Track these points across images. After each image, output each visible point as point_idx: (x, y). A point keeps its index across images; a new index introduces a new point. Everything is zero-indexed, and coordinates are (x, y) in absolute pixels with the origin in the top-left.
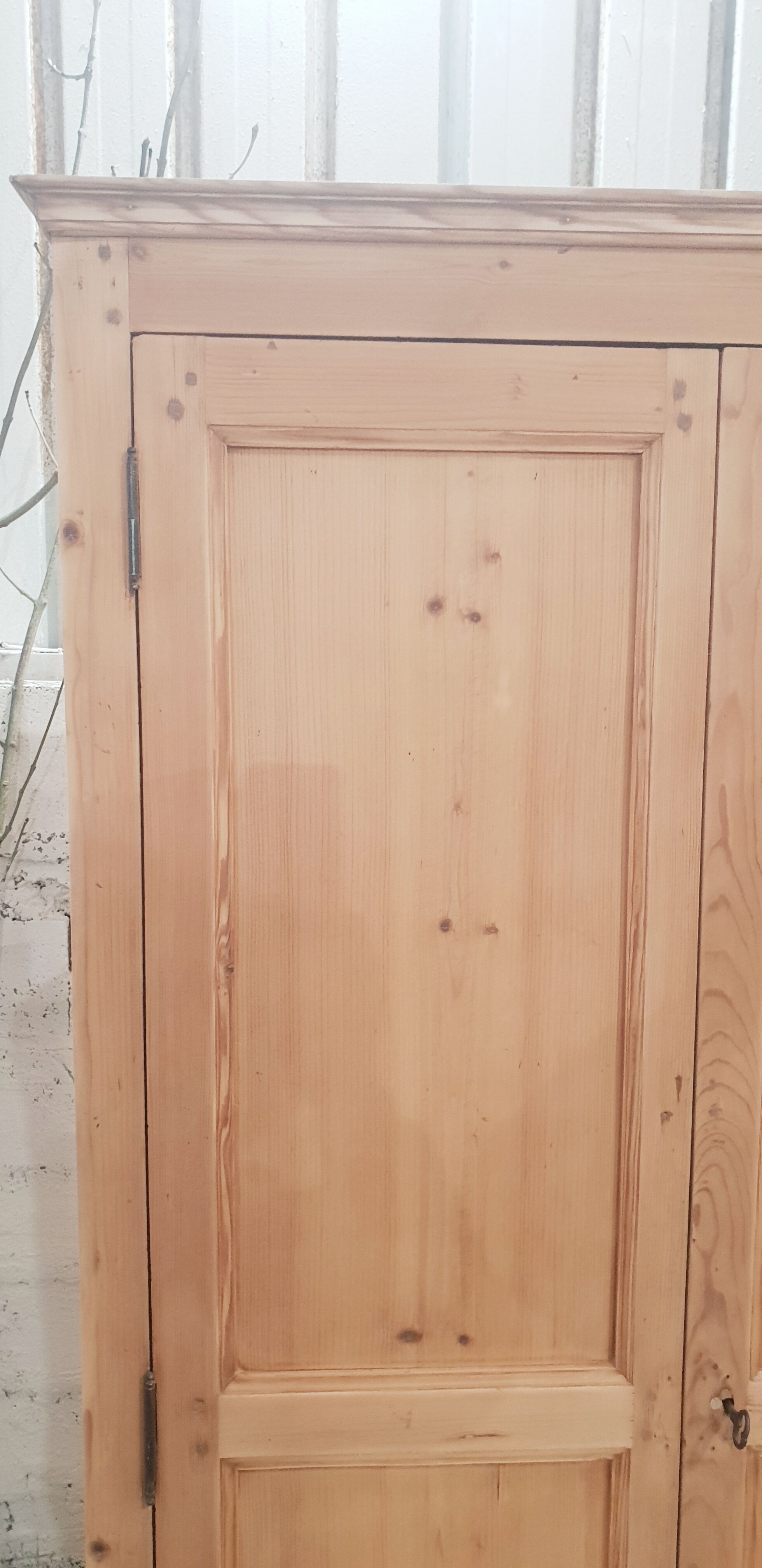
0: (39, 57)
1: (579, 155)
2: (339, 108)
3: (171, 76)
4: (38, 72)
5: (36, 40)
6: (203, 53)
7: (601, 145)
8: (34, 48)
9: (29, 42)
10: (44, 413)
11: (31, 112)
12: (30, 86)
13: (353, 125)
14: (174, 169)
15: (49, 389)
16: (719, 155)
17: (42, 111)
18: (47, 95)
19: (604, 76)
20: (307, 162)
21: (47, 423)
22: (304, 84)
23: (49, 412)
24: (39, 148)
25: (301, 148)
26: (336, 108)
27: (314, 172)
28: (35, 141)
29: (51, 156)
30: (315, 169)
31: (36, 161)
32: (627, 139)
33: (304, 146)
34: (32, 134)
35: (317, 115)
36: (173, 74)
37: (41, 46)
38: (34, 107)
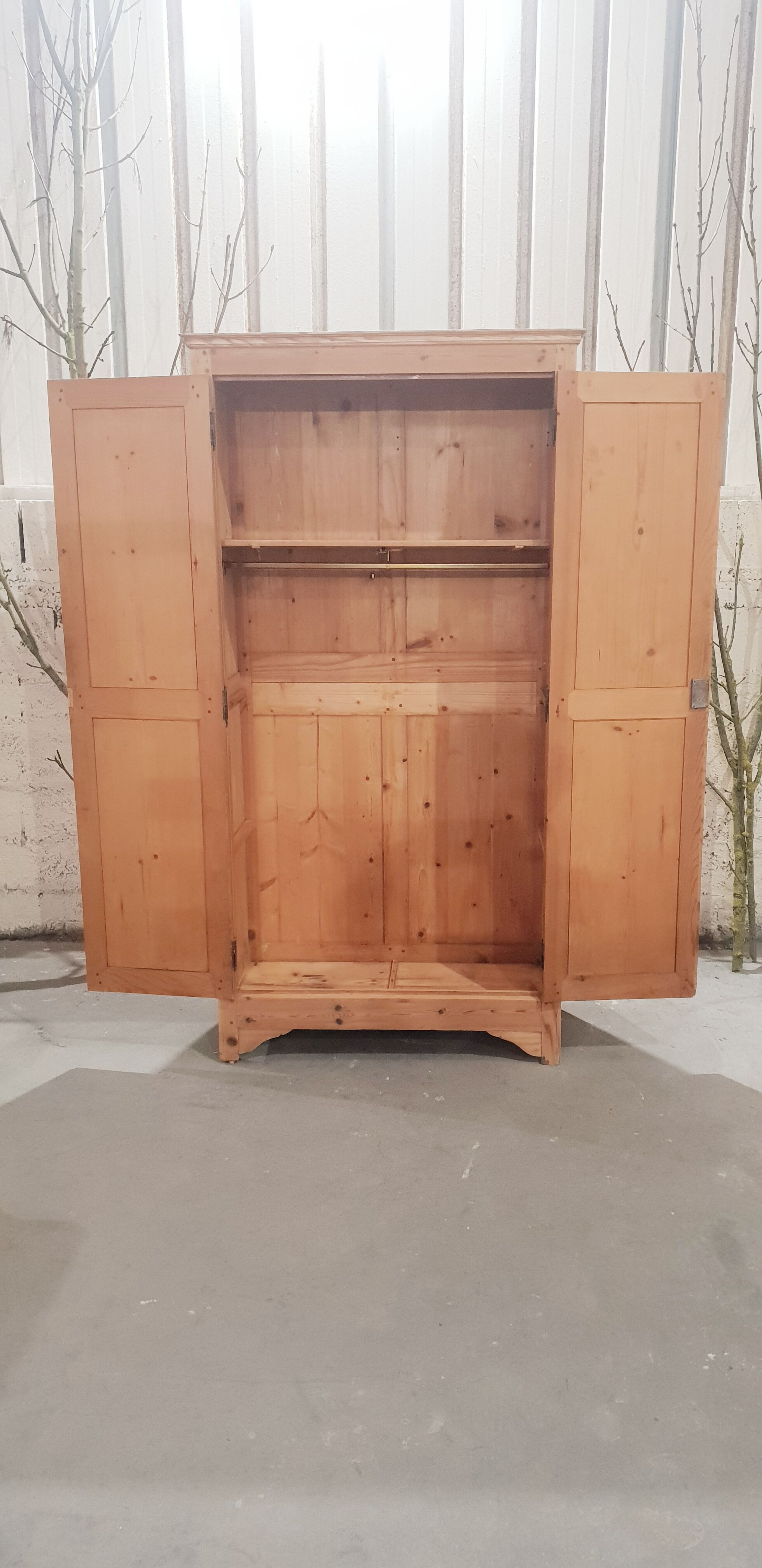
0: (177, 183)
1: (454, 220)
2: (327, 202)
3: (242, 190)
4: (176, 190)
5: (175, 174)
6: (258, 178)
7: (464, 215)
8: (174, 179)
9: (172, 176)
10: (182, 365)
11: (173, 211)
12: (173, 198)
13: (335, 211)
14: (245, 237)
15: (185, 353)
16: (529, 217)
17: (179, 210)
18: (181, 201)
19: (465, 179)
20: (312, 230)
21: (184, 370)
22: (309, 191)
23: (185, 364)
24: (177, 229)
25: (308, 224)
26: (326, 202)
27: (317, 234)
28: (175, 226)
29: (183, 232)
30: (317, 232)
31: (176, 236)
32: (478, 212)
33: (310, 223)
34: (174, 223)
35: (317, 205)
36: (244, 189)
37: (178, 177)
38: (175, 208)
